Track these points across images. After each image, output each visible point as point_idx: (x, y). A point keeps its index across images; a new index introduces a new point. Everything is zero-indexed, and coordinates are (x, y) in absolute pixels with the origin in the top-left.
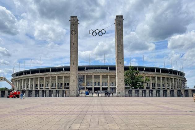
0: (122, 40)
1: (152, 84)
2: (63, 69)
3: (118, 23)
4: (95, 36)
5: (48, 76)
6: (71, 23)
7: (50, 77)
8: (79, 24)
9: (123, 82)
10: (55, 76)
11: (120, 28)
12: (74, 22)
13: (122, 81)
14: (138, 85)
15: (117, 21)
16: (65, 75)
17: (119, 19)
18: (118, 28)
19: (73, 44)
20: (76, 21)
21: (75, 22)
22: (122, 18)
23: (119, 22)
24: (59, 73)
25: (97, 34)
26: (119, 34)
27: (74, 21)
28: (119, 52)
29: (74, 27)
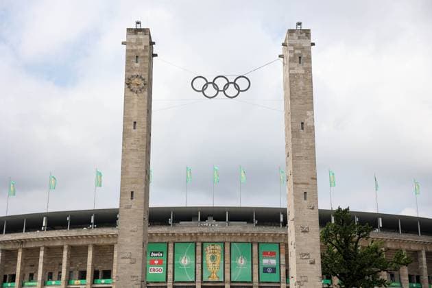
0: (309, 113)
1: (410, 276)
2: (92, 221)
3: (295, 55)
4: (212, 99)
5: (32, 245)
6: (127, 50)
7: (42, 248)
8: (156, 55)
9: (317, 268)
10: (59, 244)
11: (302, 71)
12: (139, 47)
13: (313, 263)
14: (367, 278)
15: (292, 48)
16: (95, 242)
17: (296, 41)
18: (292, 71)
19: (135, 123)
20: (145, 47)
21: (142, 48)
22: (309, 38)
23: (297, 52)
24: (74, 233)
25: (218, 91)
26: (300, 93)
27: (140, 44)
28: (301, 154)
29: (137, 65)
